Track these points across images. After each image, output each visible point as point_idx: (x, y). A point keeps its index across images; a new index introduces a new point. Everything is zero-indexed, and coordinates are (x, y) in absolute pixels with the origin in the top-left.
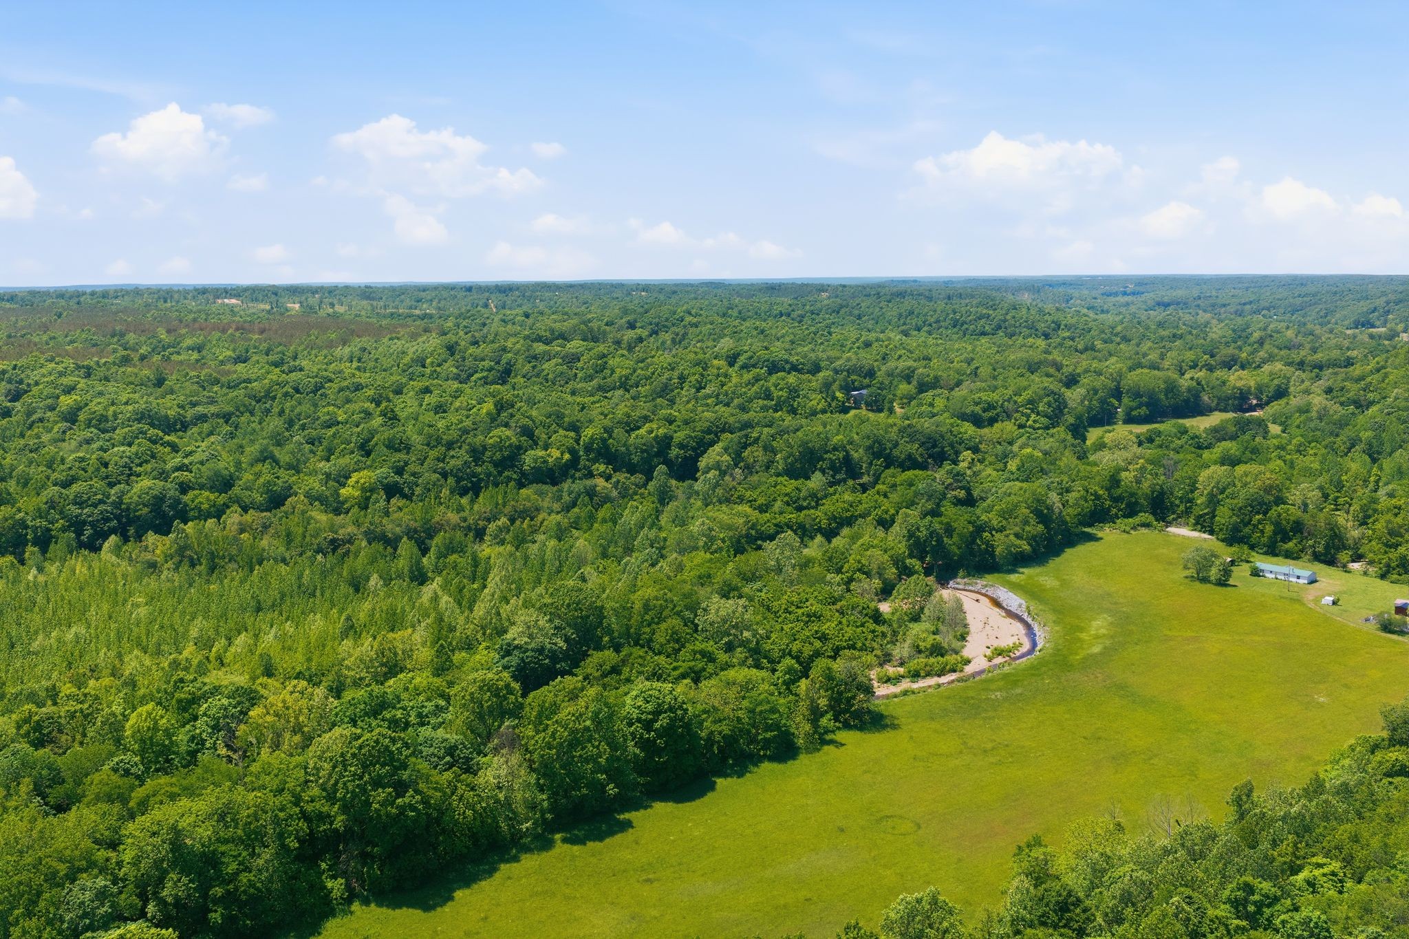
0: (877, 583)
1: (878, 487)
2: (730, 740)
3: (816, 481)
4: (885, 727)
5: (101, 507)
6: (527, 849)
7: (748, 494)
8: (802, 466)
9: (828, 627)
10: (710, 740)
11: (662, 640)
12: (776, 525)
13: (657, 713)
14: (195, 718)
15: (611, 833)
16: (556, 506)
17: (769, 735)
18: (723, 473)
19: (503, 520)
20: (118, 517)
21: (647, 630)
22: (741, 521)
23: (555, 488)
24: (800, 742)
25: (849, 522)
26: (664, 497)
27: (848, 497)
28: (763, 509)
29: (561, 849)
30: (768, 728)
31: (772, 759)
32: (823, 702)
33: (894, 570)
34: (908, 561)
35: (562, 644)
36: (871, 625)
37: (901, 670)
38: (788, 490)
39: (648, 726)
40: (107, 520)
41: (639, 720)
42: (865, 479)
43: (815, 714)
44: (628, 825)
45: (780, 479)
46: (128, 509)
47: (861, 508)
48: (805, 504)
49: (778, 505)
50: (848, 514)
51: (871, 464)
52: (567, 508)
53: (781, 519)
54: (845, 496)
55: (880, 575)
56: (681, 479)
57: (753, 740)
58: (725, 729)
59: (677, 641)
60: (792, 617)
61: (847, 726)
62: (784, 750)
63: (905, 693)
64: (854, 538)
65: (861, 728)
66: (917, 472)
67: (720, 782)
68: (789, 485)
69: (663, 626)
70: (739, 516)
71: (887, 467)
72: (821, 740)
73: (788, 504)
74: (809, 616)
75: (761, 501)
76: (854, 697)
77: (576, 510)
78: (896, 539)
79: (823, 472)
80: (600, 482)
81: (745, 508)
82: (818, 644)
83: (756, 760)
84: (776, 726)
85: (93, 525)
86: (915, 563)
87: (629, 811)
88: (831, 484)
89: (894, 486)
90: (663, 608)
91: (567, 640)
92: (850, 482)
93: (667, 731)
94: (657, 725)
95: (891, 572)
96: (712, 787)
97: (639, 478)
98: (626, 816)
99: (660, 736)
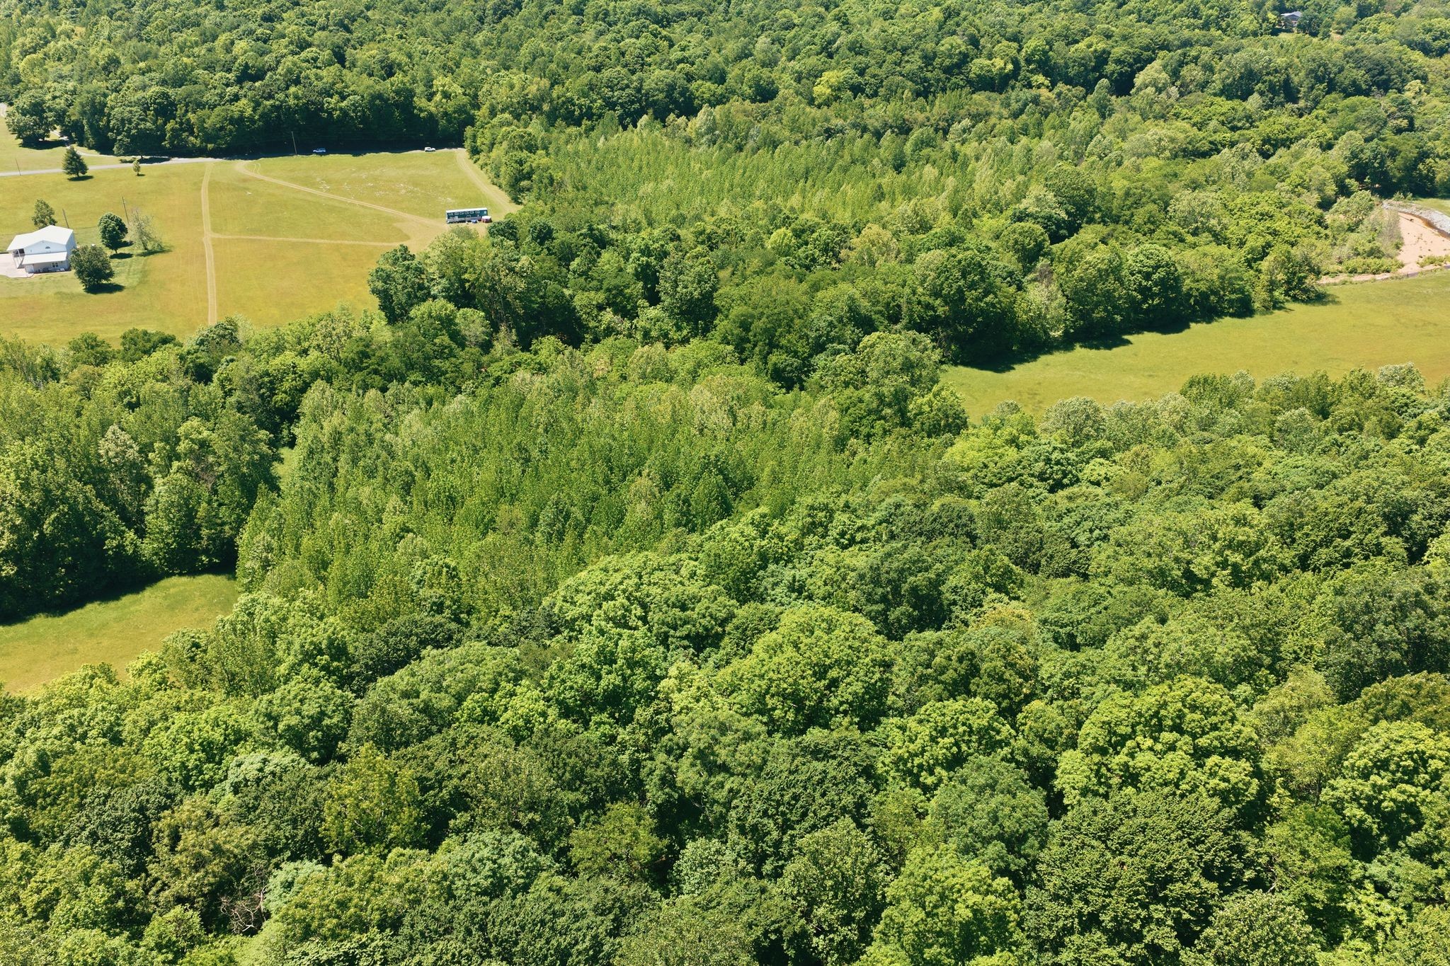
0: (1316, 197)
1: (1315, 113)
2: (1204, 296)
3: (1254, 101)
4: (1325, 304)
5: (628, 91)
6: (1058, 348)
7: (1184, 111)
8: (1239, 88)
9: (1280, 225)
10: (1189, 295)
11: (1140, 221)
12: (1211, 143)
13: (1157, 267)
14: (807, 243)
15: (1116, 345)
16: (1005, 113)
17: (1234, 297)
18: (1159, 91)
19: (966, 122)
20: (639, 101)
21: (1128, 213)
22: (1182, 136)
23: (1003, 96)
24: (1257, 305)
25: (1287, 143)
26: (1104, 111)
27: (1285, 119)
28: (1201, 126)
29: (1080, 351)
30: (1233, 292)
31: (1232, 315)
32: (1281, 277)
33: (1334, 187)
34: (1347, 181)
35: (1064, 215)
36: (1317, 228)
37: (1340, 268)
38: (1224, 110)
39: (1147, 276)
40: (632, 102)
41: (1140, 272)
42: (1302, 104)
43: (1272, 286)
44: (1128, 342)
45: (1218, 99)
46: (647, 94)
47: (1298, 131)
48: (1240, 125)
49: (1213, 124)
50: (1284, 136)
51: (1312, 88)
52: (1015, 115)
53: (1218, 137)
54: (1280, 120)
55: (1320, 190)
56: (1119, 94)
57: (1221, 298)
58: (1203, 287)
59: (1153, 223)
60: (1246, 215)
61: (1295, 299)
62: (1244, 309)
63: (1344, 283)
64: (1296, 156)
65: (1308, 301)
66: (1362, 98)
67: (1193, 325)
68: (1224, 105)
69: (1141, 210)
70: (1179, 131)
71: (1328, 93)
72: (1276, 305)
73: (1223, 123)
74: (1262, 214)
75: (1197, 119)
76: (1305, 277)
77: (1024, 116)
78: (1338, 159)
79: (1262, 94)
80: (1044, 92)
81: (1185, 125)
82: (1270, 238)
83: (1221, 314)
84: (1241, 290)
85: (622, 105)
86: (1352, 183)
87: (1130, 334)
88: (1268, 107)
89: (1334, 111)
90: (1141, 197)
91: (1068, 213)
92: (1289, 106)
93: (1162, 282)
94: (1155, 277)
95: (1331, 189)
96: (1188, 327)
97: (1079, 90)
98: (1126, 337)
99: (1156, 284)
